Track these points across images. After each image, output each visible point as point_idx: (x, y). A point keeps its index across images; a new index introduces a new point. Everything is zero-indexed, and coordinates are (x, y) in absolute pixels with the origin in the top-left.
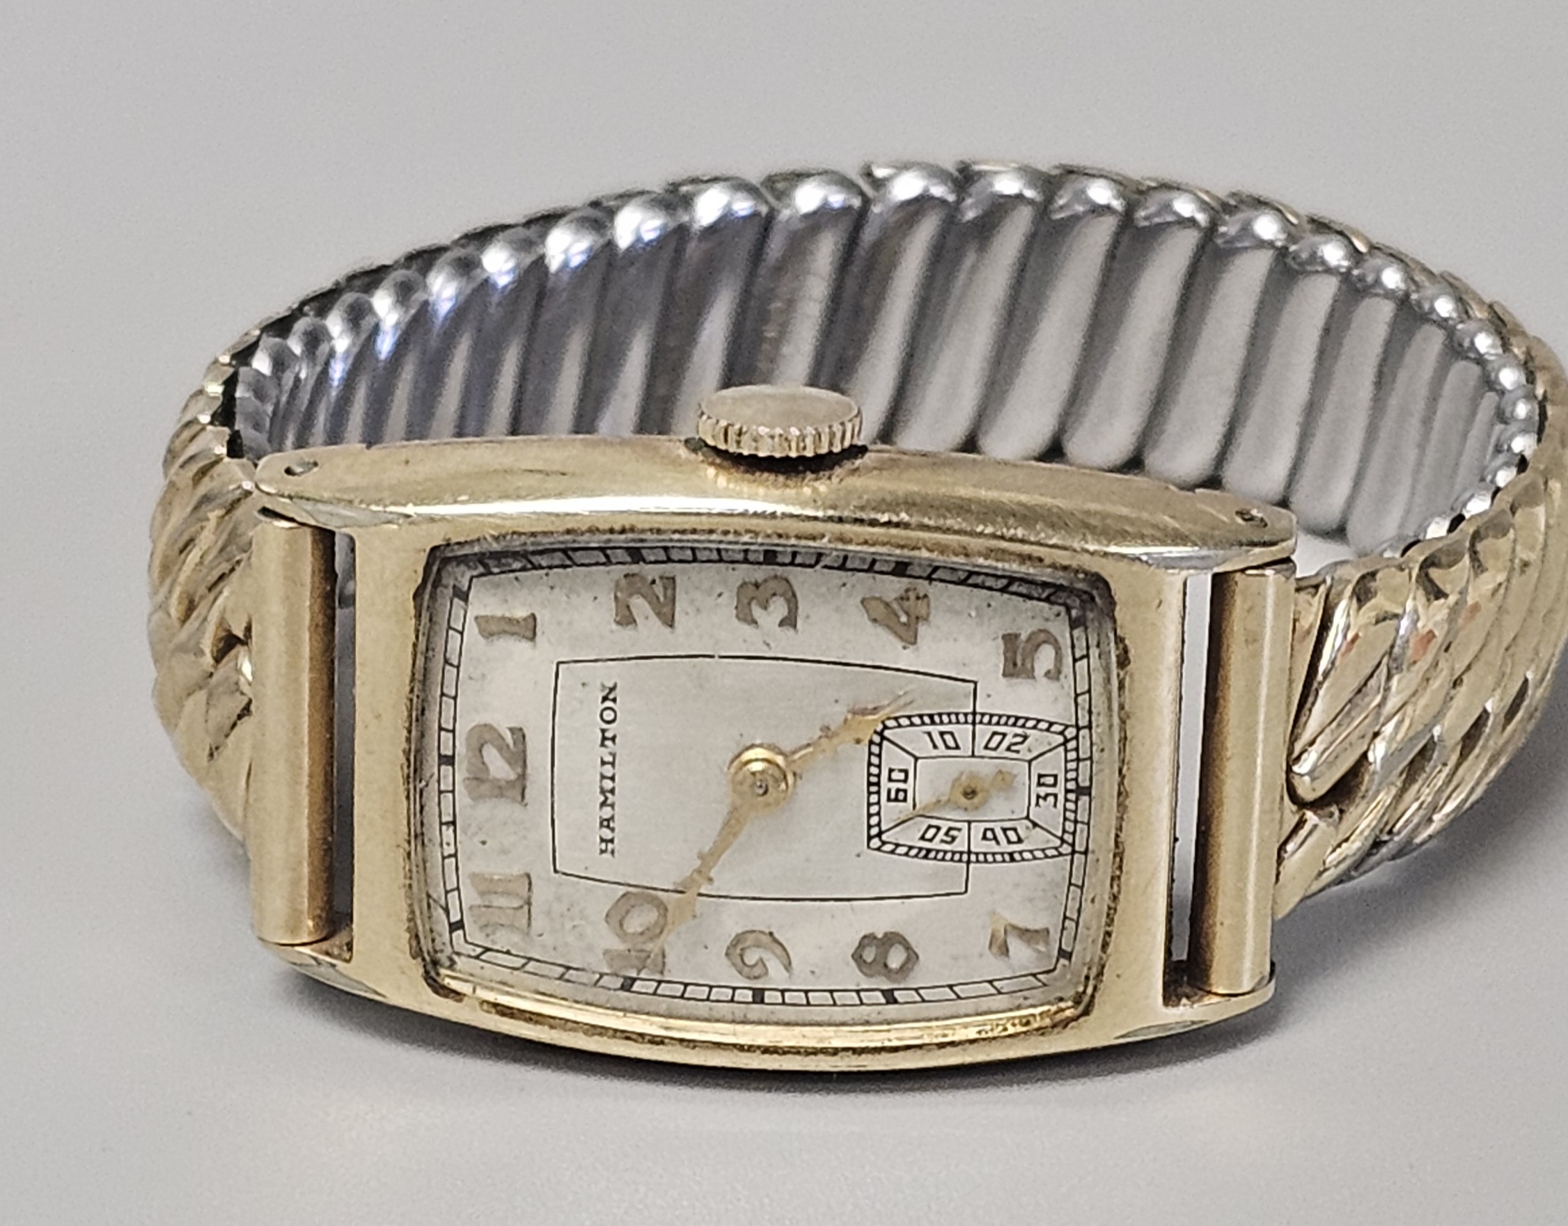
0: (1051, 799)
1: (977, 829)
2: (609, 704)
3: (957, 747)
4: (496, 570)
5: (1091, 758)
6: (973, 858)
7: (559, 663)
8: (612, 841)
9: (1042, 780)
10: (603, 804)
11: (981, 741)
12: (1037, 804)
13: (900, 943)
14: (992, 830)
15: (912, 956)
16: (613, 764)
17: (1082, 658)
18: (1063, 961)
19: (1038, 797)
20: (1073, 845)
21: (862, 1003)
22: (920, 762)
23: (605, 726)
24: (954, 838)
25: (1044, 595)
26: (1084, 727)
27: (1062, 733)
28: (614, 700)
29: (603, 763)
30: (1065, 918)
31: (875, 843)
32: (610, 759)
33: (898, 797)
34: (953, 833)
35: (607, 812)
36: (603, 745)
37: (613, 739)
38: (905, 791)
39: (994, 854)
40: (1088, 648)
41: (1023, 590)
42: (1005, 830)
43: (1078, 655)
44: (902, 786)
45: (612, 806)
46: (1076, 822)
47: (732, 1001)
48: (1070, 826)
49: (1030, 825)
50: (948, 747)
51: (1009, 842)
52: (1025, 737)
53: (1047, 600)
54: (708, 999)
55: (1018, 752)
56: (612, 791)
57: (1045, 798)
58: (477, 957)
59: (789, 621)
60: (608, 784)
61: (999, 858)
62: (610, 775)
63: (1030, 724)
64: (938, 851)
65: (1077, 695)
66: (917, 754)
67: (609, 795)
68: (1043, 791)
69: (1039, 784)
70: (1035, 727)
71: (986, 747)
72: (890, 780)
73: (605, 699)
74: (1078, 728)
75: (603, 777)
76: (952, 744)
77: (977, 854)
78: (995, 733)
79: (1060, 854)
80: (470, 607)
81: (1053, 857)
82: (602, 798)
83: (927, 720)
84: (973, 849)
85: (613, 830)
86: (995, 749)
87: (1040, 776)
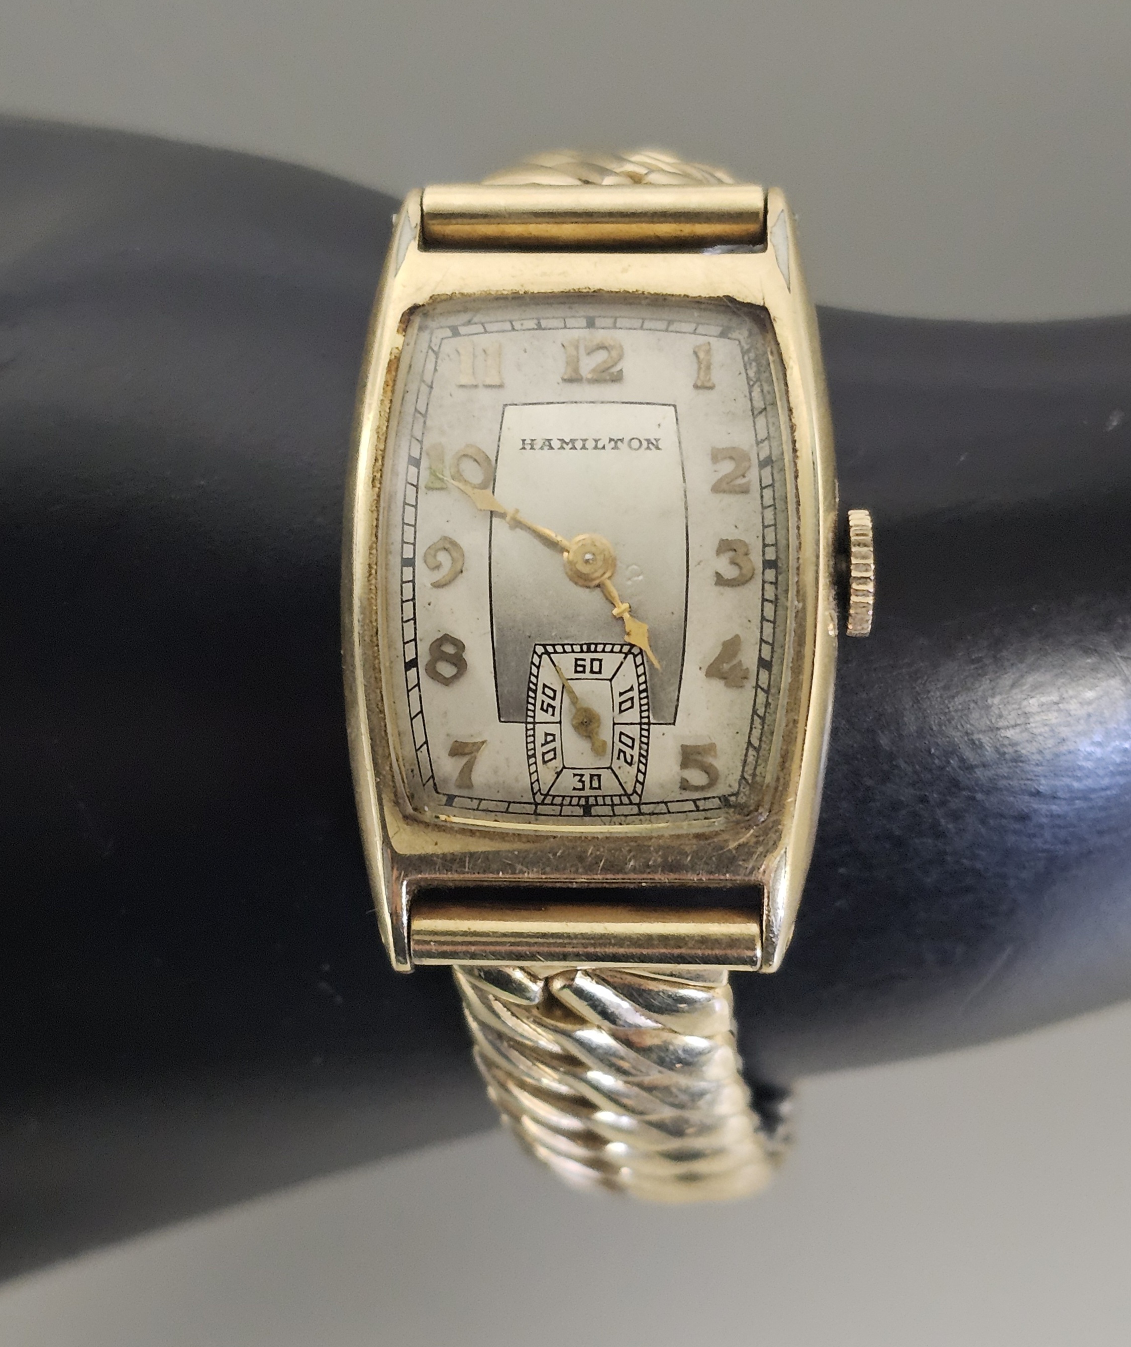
0: (580, 785)
1: (554, 729)
2: (645, 444)
3: (621, 711)
4: (746, 358)
5: (614, 815)
6: (530, 726)
7: (675, 406)
8: (532, 448)
9: (595, 778)
10: (562, 441)
11: (626, 729)
12: (575, 775)
13: (458, 672)
14: (554, 740)
15: (447, 682)
16: (596, 447)
17: (697, 806)
18: (445, 799)
19: (582, 776)
20: (543, 803)
21: (404, 643)
22: (608, 682)
23: (626, 441)
24: (546, 711)
25: (746, 776)
26: (639, 809)
27: (635, 792)
28: (648, 448)
29: (596, 441)
30: (481, 800)
31: (540, 650)
32: (600, 445)
33: (579, 667)
34: (550, 710)
35: (556, 444)
36: (611, 440)
37: (615, 448)
38: (584, 672)
39: (534, 742)
40: (704, 810)
41: (751, 759)
42: (554, 750)
43: (698, 803)
44: (588, 669)
45: (562, 448)
46: (562, 805)
47: (403, 542)
48: (558, 800)
49: (559, 770)
50: (621, 704)
51: (544, 754)
52: (630, 764)
53: (743, 777)
54: (404, 523)
55: (619, 758)
56: (574, 448)
57: (580, 781)
58: (430, 347)
59: (720, 580)
60: (579, 445)
61: (531, 746)
62: (587, 446)
63: (642, 767)
64: (535, 699)
65: (666, 803)
66: (613, 681)
67: (570, 446)
68: (586, 779)
69: (592, 776)
70: (639, 770)
71: (621, 733)
72: (592, 660)
73: (648, 441)
74: (638, 805)
75: (585, 440)
76: (624, 707)
77: (534, 729)
78: (633, 740)
79: (534, 794)
80: (716, 339)
81: (532, 789)
82: (567, 441)
83: (643, 687)
84: (537, 726)
85: (542, 448)
86: (620, 741)
87: (599, 776)
